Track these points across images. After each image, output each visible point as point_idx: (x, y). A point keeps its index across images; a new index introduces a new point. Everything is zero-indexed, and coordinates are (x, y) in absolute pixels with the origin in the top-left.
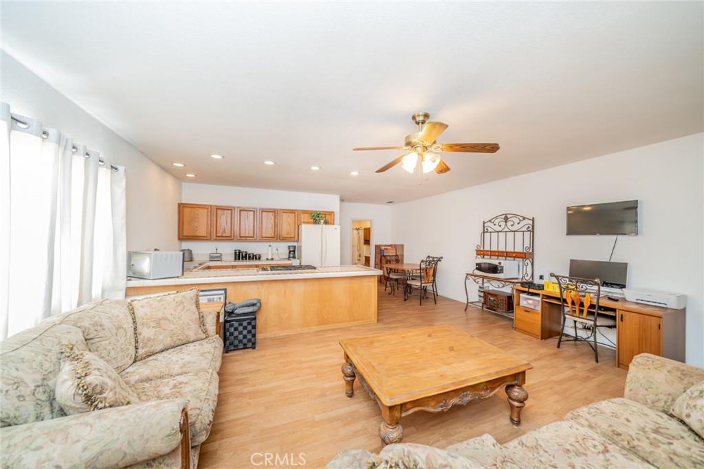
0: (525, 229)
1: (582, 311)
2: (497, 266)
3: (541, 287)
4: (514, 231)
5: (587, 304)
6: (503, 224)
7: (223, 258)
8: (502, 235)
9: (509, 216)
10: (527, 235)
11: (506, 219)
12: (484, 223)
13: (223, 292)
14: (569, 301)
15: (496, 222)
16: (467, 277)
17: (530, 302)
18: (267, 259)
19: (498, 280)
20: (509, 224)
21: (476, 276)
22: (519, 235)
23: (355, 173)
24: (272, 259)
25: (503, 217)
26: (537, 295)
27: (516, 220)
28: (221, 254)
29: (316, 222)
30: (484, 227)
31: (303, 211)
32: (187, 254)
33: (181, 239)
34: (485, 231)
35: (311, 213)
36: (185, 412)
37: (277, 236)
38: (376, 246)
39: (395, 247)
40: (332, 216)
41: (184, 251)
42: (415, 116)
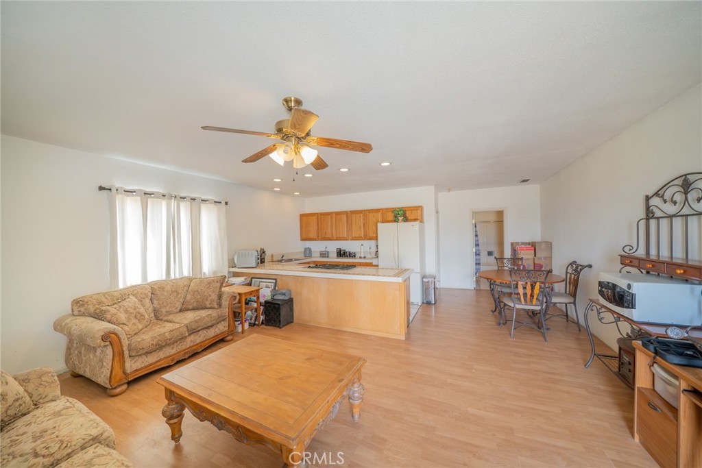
6: (680, 198)
7: (331, 255)
8: (679, 224)
9: (691, 179)
11: (686, 187)
12: (648, 198)
13: (274, 281)
15: (668, 195)
18: (360, 257)
20: (692, 196)
24: (364, 257)
25: (680, 182)
28: (328, 252)
29: (396, 220)
30: (648, 207)
31: (387, 210)
32: (308, 252)
33: (303, 239)
34: (649, 215)
35: (393, 210)
36: (116, 334)
37: (365, 236)
38: (512, 244)
39: (533, 246)
40: (419, 212)
41: (306, 249)
42: (287, 101)
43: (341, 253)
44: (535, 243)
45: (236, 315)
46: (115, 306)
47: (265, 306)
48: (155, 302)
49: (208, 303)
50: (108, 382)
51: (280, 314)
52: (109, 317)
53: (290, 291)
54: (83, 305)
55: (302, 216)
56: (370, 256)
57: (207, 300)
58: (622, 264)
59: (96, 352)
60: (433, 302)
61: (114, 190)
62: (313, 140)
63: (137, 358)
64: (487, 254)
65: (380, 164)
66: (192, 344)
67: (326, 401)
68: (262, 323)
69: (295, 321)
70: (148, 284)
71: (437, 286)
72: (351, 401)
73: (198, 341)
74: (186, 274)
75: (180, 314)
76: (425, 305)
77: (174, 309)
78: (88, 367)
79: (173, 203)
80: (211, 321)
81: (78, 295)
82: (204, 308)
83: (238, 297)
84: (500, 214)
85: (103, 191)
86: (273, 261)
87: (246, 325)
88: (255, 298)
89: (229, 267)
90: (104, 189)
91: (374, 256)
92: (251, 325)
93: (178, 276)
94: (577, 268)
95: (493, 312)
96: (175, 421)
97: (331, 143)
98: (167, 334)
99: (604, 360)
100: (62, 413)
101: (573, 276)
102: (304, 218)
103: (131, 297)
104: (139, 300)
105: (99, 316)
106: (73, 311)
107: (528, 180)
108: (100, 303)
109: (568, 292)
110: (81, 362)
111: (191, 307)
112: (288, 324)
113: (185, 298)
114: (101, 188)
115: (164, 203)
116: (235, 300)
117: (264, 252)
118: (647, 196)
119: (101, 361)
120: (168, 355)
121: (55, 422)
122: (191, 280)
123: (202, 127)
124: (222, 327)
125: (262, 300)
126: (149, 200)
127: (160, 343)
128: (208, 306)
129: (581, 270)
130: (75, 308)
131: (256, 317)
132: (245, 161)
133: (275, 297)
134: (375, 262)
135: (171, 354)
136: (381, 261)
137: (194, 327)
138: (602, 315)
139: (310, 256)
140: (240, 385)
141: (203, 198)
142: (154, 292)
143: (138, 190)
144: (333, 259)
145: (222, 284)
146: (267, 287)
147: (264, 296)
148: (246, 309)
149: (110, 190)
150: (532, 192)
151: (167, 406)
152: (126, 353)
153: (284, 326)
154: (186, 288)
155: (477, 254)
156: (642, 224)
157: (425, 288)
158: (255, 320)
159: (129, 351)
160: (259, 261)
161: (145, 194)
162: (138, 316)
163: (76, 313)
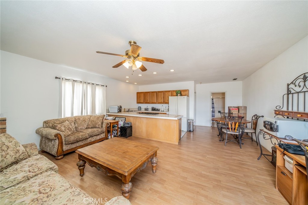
6: (302, 84)
7: (149, 110)
13: (125, 119)
15: (297, 83)
18: (162, 111)
24: (163, 111)
28: (148, 108)
29: (177, 95)
30: (288, 89)
31: (174, 91)
32: (140, 108)
33: (138, 103)
34: (289, 92)
35: (176, 91)
36: (60, 135)
37: (163, 102)
38: (229, 107)
39: (238, 108)
40: (187, 92)
41: (139, 107)
42: (130, 42)
43: (153, 109)
44: (239, 107)
45: (109, 132)
46: (60, 124)
47: (121, 129)
48: (76, 124)
49: (97, 126)
50: (56, 154)
51: (126, 132)
52: (57, 128)
53: (131, 123)
54: (48, 123)
55: (137, 93)
56: (166, 111)
57: (97, 124)
58: (275, 114)
59: (52, 142)
60: (192, 131)
61: (61, 79)
62: (140, 58)
63: (68, 145)
64: (218, 112)
65: (170, 71)
66: (90, 142)
67: (141, 160)
68: (119, 136)
69: (133, 135)
70: (74, 117)
71: (194, 124)
72: (153, 164)
73: (92, 141)
74: (89, 114)
75: (86, 130)
76: (188, 132)
77: (83, 127)
78: (49, 148)
79: (85, 85)
80: (98, 133)
81: (46, 120)
82: (96, 127)
83: (109, 124)
84: (223, 94)
85: (57, 79)
86: (125, 111)
87: (113, 136)
88: (117, 126)
89: (107, 113)
90: (57, 78)
91: (167, 111)
92: (114, 136)
93: (85, 115)
94: (257, 117)
95: (218, 136)
96: (82, 168)
97: (147, 60)
98: (80, 136)
99: (266, 157)
100: (39, 159)
101: (255, 121)
102: (138, 94)
103: (67, 121)
104: (70, 123)
105: (54, 128)
106: (43, 126)
107: (236, 79)
108: (55, 123)
109: (252, 128)
110: (46, 146)
111: (90, 127)
112: (130, 136)
113: (88, 123)
114: (56, 78)
115: (81, 85)
116: (108, 125)
117: (121, 107)
118: (288, 84)
119: (54, 145)
120: (80, 145)
121: (36, 162)
122: (91, 116)
123: (96, 52)
124: (103, 136)
125: (119, 126)
126: (75, 84)
127: (77, 140)
128: (97, 127)
129: (259, 118)
130: (44, 124)
131: (117, 133)
132: (114, 67)
133: (125, 125)
134: (167, 113)
135: (82, 145)
136: (170, 113)
137: (91, 135)
138: (265, 136)
139: (141, 110)
140: (108, 154)
141: (97, 84)
142: (76, 120)
143: (71, 79)
144: (150, 111)
145: (103, 118)
146: (122, 121)
147: (120, 125)
148: (112, 129)
149: (60, 78)
150: (239, 84)
151: (79, 162)
152: (64, 143)
153: (128, 137)
154: (89, 119)
155: (213, 112)
156: (286, 97)
157: (189, 124)
158: (116, 134)
159: (65, 142)
160: (119, 111)
161: (74, 81)
162: (69, 129)
163: (45, 126)
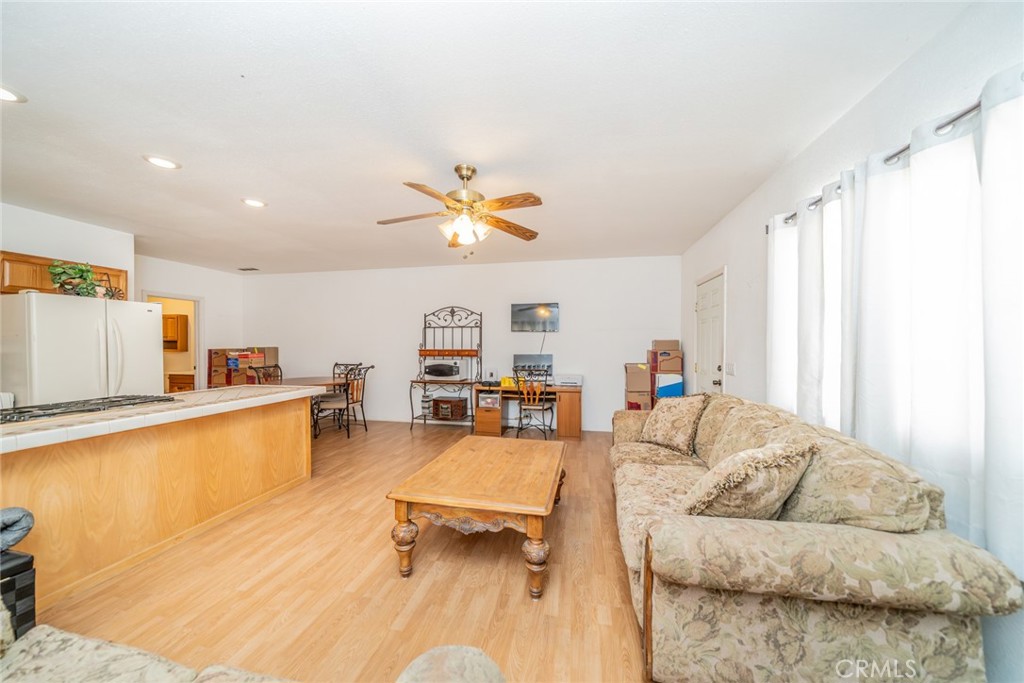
0: (473, 324)
1: (534, 400)
2: (452, 367)
3: (498, 384)
4: (462, 327)
5: (538, 393)
6: (449, 318)
8: (448, 331)
9: (456, 309)
10: (476, 331)
11: (453, 313)
12: (425, 316)
14: (525, 392)
15: (441, 315)
16: (412, 386)
17: (489, 400)
19: (453, 383)
20: (456, 318)
21: (425, 383)
22: (467, 331)
23: (254, 203)
25: (449, 310)
26: (497, 392)
27: (464, 315)
30: (426, 321)
34: (428, 326)
40: (121, 281)
